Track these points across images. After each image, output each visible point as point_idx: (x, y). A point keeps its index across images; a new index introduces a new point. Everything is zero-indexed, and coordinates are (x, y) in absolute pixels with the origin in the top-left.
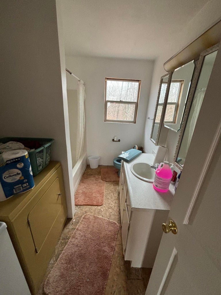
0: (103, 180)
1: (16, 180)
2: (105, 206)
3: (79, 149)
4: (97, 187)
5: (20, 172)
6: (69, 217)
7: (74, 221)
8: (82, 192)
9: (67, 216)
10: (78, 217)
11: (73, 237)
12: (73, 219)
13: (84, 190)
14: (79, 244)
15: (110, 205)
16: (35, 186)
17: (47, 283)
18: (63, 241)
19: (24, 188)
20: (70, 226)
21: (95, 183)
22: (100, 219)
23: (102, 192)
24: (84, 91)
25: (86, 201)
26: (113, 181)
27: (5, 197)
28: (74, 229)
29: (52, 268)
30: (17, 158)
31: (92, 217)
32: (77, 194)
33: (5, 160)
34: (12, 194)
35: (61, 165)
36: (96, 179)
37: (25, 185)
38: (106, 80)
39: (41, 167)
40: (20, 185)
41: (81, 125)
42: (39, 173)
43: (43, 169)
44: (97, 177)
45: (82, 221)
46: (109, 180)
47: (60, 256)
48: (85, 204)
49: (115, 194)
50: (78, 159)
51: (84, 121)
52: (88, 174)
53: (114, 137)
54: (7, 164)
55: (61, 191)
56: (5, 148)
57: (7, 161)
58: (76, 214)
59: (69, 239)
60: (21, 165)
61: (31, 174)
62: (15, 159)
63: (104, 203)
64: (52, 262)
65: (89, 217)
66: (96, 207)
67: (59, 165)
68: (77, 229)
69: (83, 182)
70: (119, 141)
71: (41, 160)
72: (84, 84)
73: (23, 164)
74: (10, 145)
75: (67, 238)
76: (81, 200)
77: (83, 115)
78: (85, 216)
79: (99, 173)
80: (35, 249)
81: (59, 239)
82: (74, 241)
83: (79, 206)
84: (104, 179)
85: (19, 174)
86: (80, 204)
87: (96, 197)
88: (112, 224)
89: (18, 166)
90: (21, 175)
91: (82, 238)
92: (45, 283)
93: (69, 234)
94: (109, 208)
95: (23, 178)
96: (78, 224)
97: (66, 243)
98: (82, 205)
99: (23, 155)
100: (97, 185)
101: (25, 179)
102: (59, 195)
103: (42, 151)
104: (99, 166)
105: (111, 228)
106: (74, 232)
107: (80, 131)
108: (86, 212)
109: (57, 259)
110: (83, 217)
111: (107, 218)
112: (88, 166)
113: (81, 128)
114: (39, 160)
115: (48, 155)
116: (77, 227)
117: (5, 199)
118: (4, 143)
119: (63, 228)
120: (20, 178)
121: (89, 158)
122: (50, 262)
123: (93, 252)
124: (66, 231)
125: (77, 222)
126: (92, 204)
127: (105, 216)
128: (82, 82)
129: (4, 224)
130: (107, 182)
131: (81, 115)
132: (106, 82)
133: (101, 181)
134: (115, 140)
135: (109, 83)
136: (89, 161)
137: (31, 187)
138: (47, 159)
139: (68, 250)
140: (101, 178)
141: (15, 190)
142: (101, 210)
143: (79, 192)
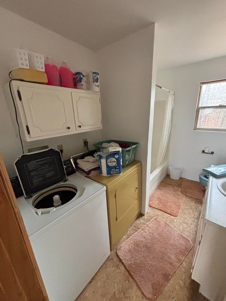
0: (182, 194)
1: (113, 165)
2: (179, 218)
3: (161, 156)
4: (174, 198)
5: (116, 161)
6: (142, 212)
7: (146, 217)
8: (157, 197)
9: (141, 211)
10: (149, 216)
11: (143, 229)
12: (144, 216)
13: (160, 196)
14: (147, 237)
15: (186, 220)
16: (122, 173)
17: (120, 248)
18: (134, 228)
19: (117, 172)
20: (141, 220)
21: (173, 193)
22: (171, 227)
23: (179, 204)
24: (173, 100)
25: (160, 206)
26: (196, 198)
27: (107, 174)
28: (145, 224)
29: (124, 241)
30: (116, 152)
31: (162, 222)
32: (152, 197)
33: (110, 152)
34: (110, 174)
35: (141, 165)
36: (174, 191)
37: (117, 170)
38: (201, 85)
39: (127, 162)
40: (115, 169)
41: (165, 133)
42: (126, 166)
43: (129, 163)
44: (176, 189)
45: (153, 221)
46: (191, 196)
47: (131, 237)
48: (158, 208)
49: (194, 212)
50: (158, 165)
51: (169, 129)
52: (167, 183)
53: (205, 149)
54: (111, 154)
55: (139, 185)
56: (109, 146)
57: (111, 152)
58: (148, 213)
59: (139, 229)
60: (117, 157)
61: (121, 164)
62: (115, 152)
63: (179, 215)
64: (124, 237)
65: (160, 221)
66: (170, 215)
67: (140, 164)
68: (147, 225)
69: (159, 189)
70: (212, 153)
71: (128, 157)
72: (174, 94)
73: (118, 156)
74: (112, 144)
75: (138, 227)
76: (155, 203)
77: (169, 124)
78: (156, 218)
79: (179, 185)
80: (116, 217)
81: (132, 225)
82: (143, 233)
83: (152, 208)
84: (185, 193)
85: (115, 162)
86: (153, 206)
87: (170, 206)
88: (185, 239)
89: (115, 156)
90: (116, 163)
91: (150, 234)
92: (118, 248)
93: (140, 225)
94: (183, 222)
95: (117, 165)
96: (149, 221)
97: (136, 231)
98: (155, 208)
99: (119, 150)
100: (175, 196)
101: (117, 166)
102: (137, 188)
103: (129, 151)
104: (181, 178)
105: (182, 242)
106: (144, 226)
107: (164, 139)
108: (158, 215)
109: (128, 238)
110: (154, 218)
111: (180, 231)
112: (168, 176)
113: (165, 136)
114: (127, 157)
115: (133, 154)
116: (148, 223)
117: (106, 175)
118: (109, 143)
119: (136, 218)
120: (115, 164)
121: (170, 167)
122: (123, 237)
123: (158, 251)
124: (138, 222)
125: (148, 220)
126: (165, 211)
127: (177, 228)
128: (172, 92)
129: (105, 187)
130: (187, 197)
131: (167, 123)
132: (201, 87)
133: (181, 194)
134: (206, 151)
135: (204, 87)
136: (169, 170)
137: (120, 173)
138: (132, 157)
139: (137, 236)
140: (180, 190)
141: (112, 172)
142: (174, 221)
143: (154, 196)
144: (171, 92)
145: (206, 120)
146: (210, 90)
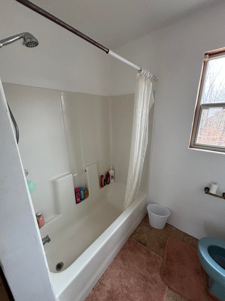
144: (143, 71)
145: (208, 124)
146: (212, 93)
